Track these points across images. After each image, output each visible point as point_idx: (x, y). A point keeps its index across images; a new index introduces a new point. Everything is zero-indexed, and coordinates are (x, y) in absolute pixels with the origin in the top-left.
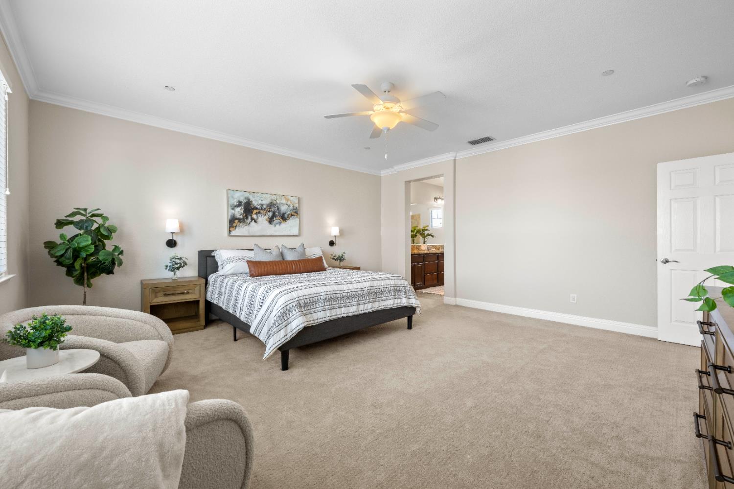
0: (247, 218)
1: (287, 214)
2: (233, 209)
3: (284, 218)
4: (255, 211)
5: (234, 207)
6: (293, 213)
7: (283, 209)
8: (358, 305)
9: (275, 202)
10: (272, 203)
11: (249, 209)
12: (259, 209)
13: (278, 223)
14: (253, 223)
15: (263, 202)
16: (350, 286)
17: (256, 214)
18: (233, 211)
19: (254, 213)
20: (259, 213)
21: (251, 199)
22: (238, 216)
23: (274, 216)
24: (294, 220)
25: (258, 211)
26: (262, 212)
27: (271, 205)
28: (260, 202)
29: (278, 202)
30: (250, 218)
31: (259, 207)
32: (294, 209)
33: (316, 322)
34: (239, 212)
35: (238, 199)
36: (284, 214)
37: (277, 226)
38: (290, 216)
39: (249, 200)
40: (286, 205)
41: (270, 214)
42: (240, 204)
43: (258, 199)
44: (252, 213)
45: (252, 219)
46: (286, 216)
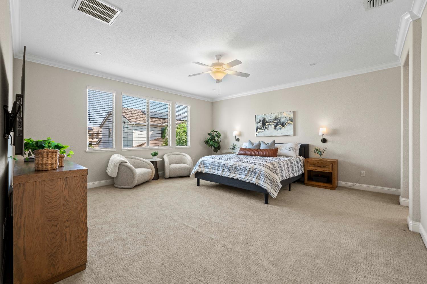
0: (263, 128)
1: (285, 123)
2: (257, 124)
3: (283, 125)
4: (267, 124)
5: (258, 123)
6: (289, 122)
7: (283, 120)
8: (222, 171)
9: (277, 117)
10: (276, 118)
11: (264, 122)
12: (269, 122)
13: (279, 129)
14: (266, 130)
15: (271, 118)
16: (223, 161)
17: (268, 125)
18: (257, 125)
19: (266, 125)
20: (269, 124)
21: (265, 118)
22: (260, 127)
23: (277, 125)
24: (290, 126)
25: (268, 123)
26: (271, 123)
27: (275, 119)
28: (270, 119)
29: (280, 117)
30: (264, 127)
31: (269, 121)
32: (290, 119)
33: (204, 172)
34: (260, 124)
35: (259, 119)
36: (283, 123)
37: (279, 130)
38: (287, 124)
39: (264, 118)
40: (285, 118)
41: (275, 124)
42: (260, 121)
43: (268, 117)
44: (266, 124)
45: (266, 128)
46: (284, 124)
